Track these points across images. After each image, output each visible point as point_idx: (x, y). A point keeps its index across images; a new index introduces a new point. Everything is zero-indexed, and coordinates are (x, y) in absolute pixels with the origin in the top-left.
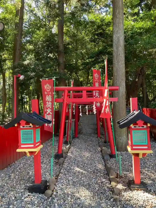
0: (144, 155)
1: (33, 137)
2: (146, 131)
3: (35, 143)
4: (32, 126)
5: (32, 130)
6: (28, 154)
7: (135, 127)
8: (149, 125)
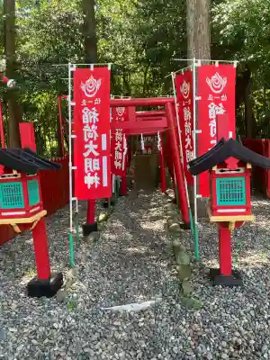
0: (238, 224)
1: (22, 196)
2: (243, 179)
3: (27, 208)
4: (19, 176)
5: (20, 183)
6: (17, 229)
7: (222, 171)
8: (249, 166)
